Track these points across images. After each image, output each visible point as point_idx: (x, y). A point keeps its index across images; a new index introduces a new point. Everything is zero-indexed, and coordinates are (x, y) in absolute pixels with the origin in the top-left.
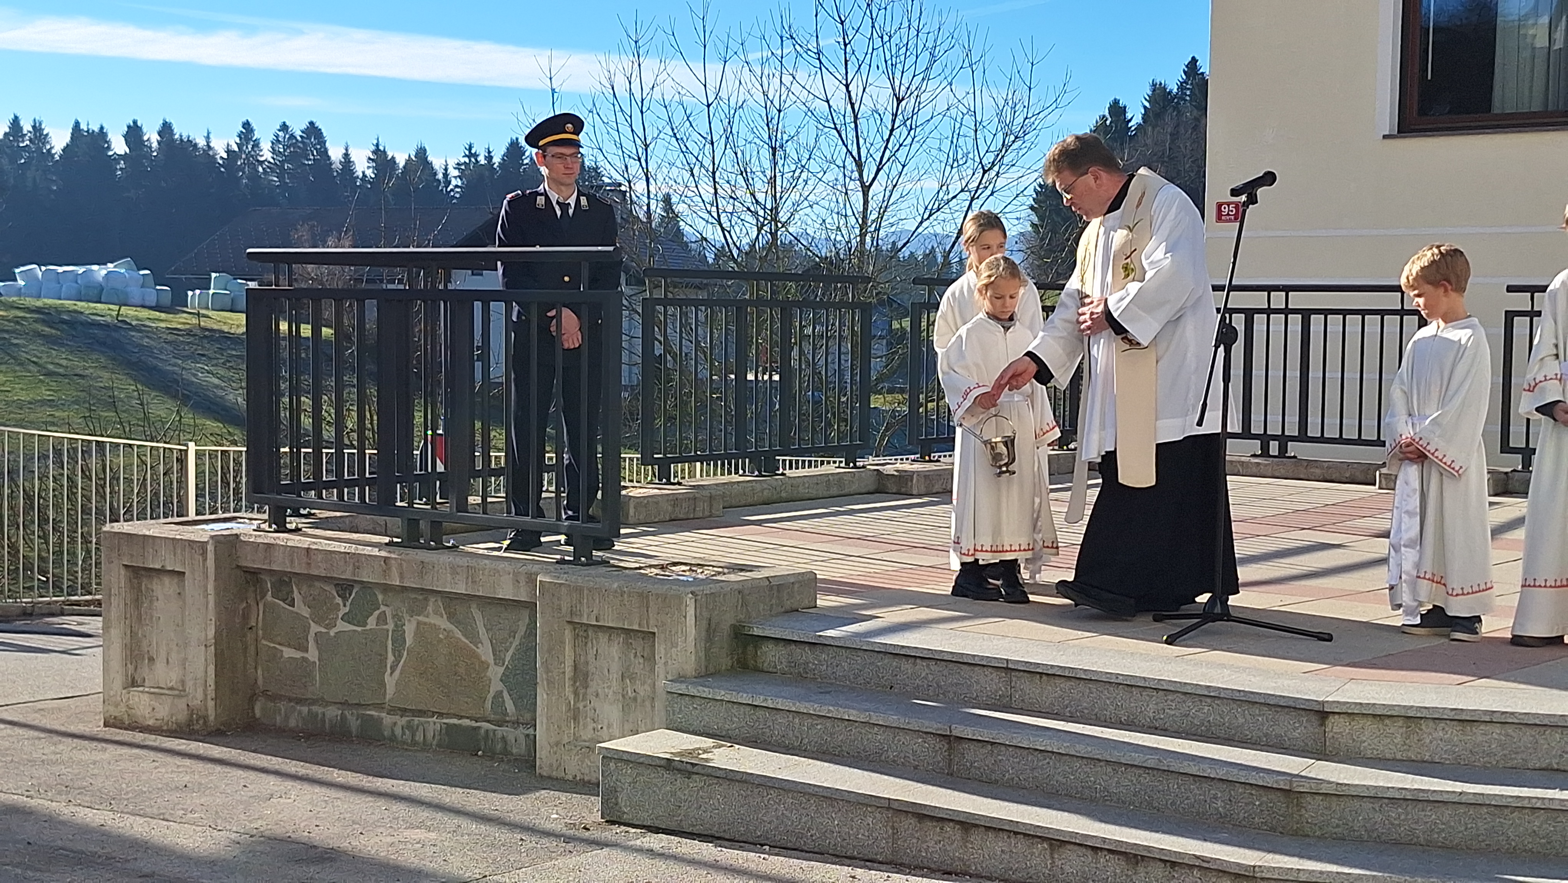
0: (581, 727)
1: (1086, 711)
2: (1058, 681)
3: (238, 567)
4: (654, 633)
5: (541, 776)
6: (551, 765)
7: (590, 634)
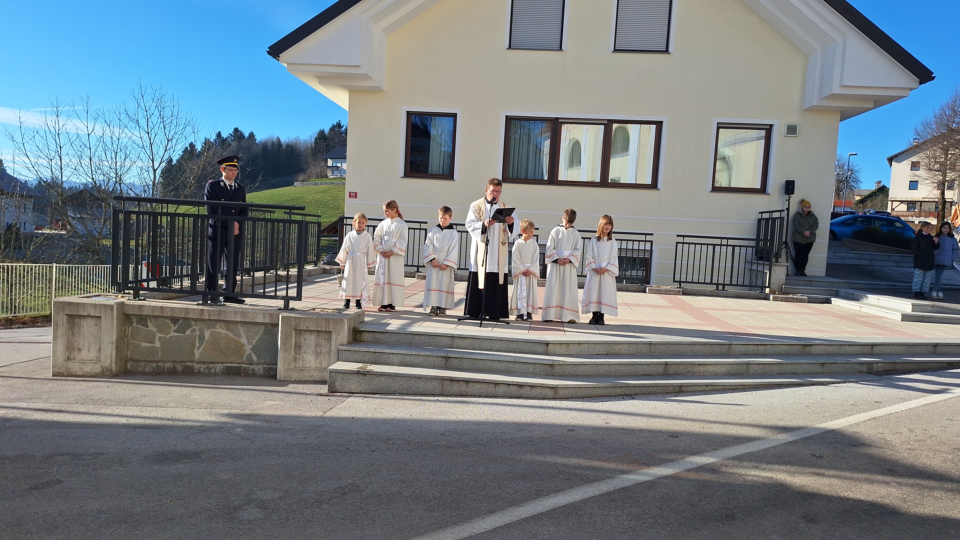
0: (297, 363)
1: (477, 347)
2: (468, 339)
3: (124, 314)
4: (331, 331)
5: (280, 380)
6: (285, 377)
7: (303, 333)
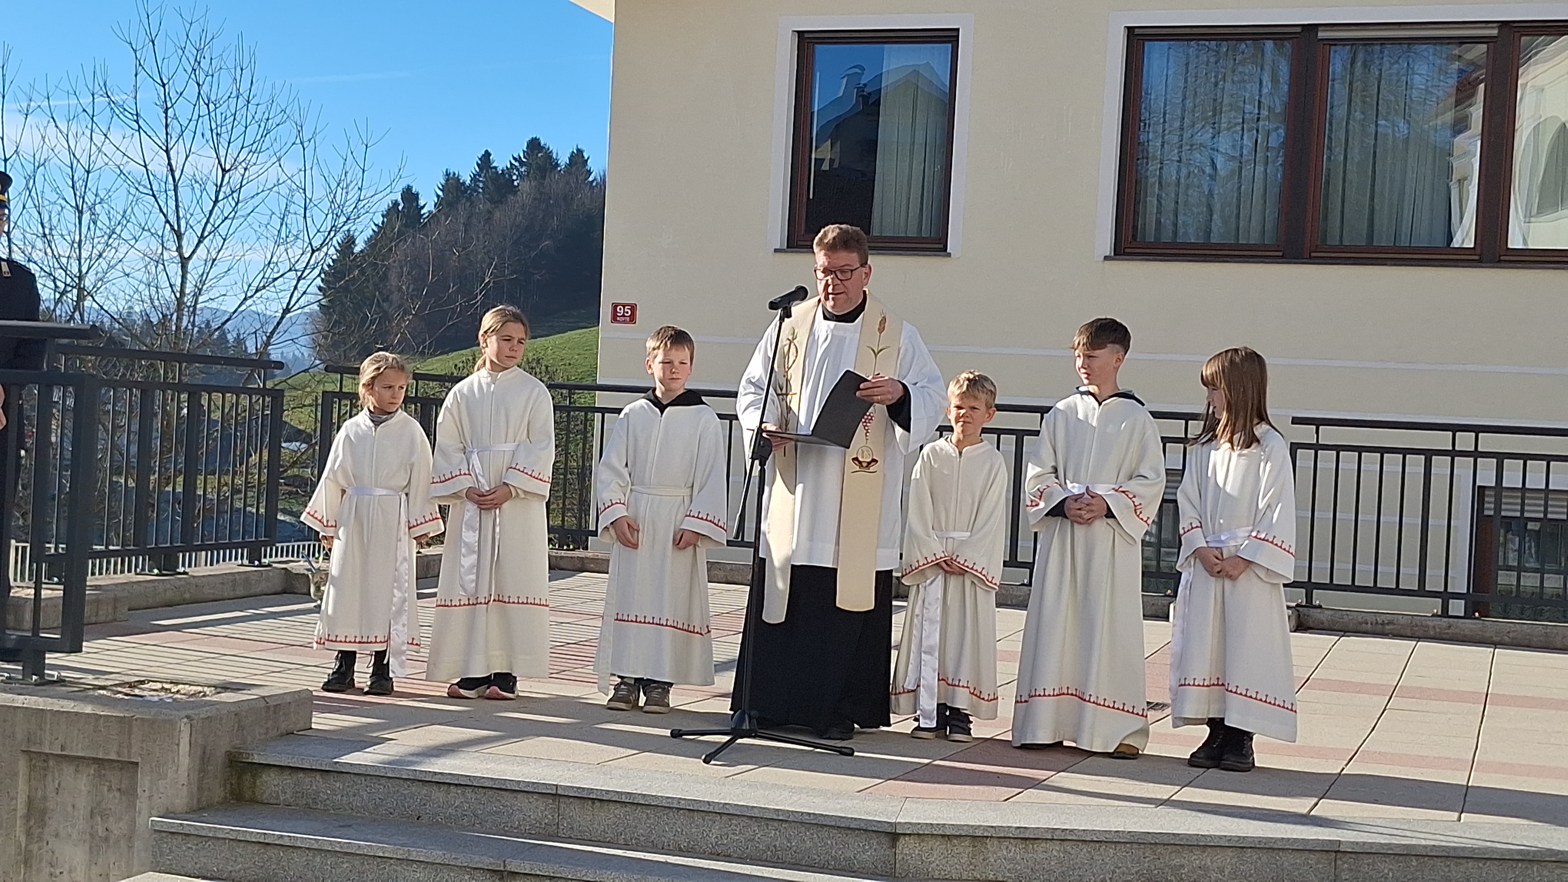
1: (642, 838)
2: (612, 806)
4: (137, 763)
7: (51, 763)
